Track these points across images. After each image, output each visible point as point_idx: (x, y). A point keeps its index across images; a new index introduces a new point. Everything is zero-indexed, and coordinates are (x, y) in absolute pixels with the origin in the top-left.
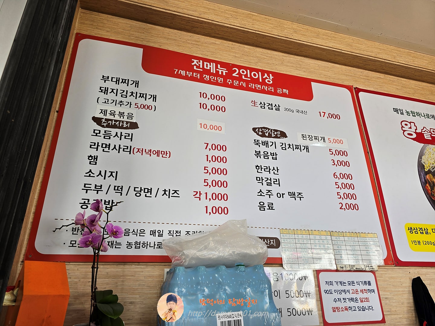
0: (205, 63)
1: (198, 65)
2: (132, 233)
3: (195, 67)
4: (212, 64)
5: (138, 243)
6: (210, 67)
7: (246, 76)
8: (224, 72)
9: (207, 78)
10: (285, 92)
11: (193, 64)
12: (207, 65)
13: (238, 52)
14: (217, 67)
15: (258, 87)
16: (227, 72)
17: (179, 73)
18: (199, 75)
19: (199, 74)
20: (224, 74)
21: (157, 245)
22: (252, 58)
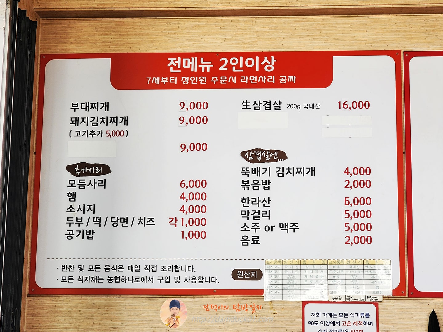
0: (184, 60)
1: (175, 65)
2: (112, 268)
3: (171, 68)
4: (193, 58)
5: (118, 278)
6: (191, 65)
7: (237, 67)
8: (208, 67)
9: (186, 81)
10: (291, 81)
11: (169, 65)
12: (187, 61)
13: (230, 31)
14: (199, 63)
15: (253, 80)
16: (212, 66)
17: (153, 82)
18: (176, 80)
19: (176, 78)
20: (208, 70)
21: (134, 279)
22: (248, 36)
